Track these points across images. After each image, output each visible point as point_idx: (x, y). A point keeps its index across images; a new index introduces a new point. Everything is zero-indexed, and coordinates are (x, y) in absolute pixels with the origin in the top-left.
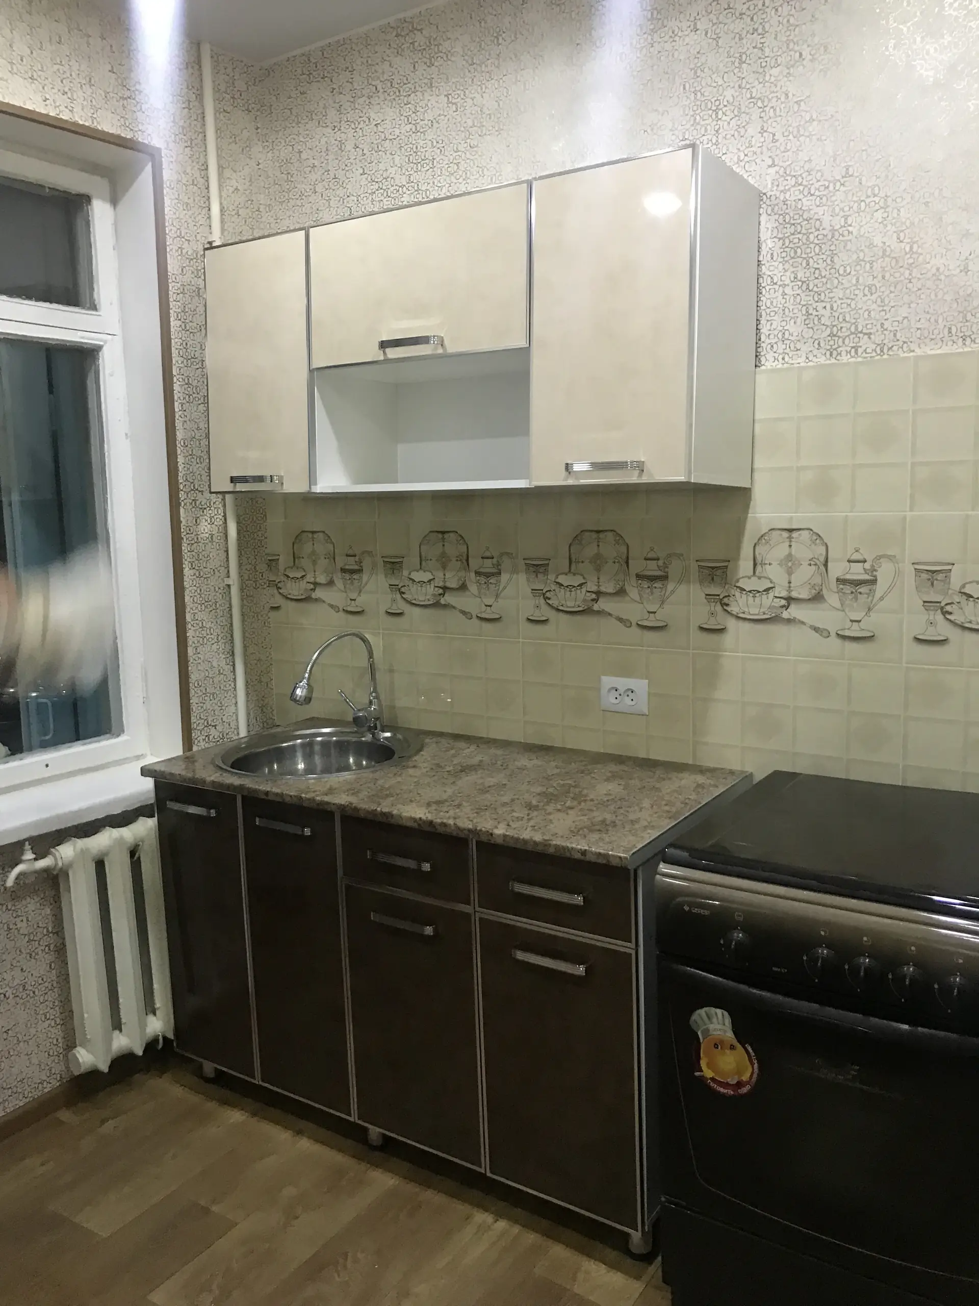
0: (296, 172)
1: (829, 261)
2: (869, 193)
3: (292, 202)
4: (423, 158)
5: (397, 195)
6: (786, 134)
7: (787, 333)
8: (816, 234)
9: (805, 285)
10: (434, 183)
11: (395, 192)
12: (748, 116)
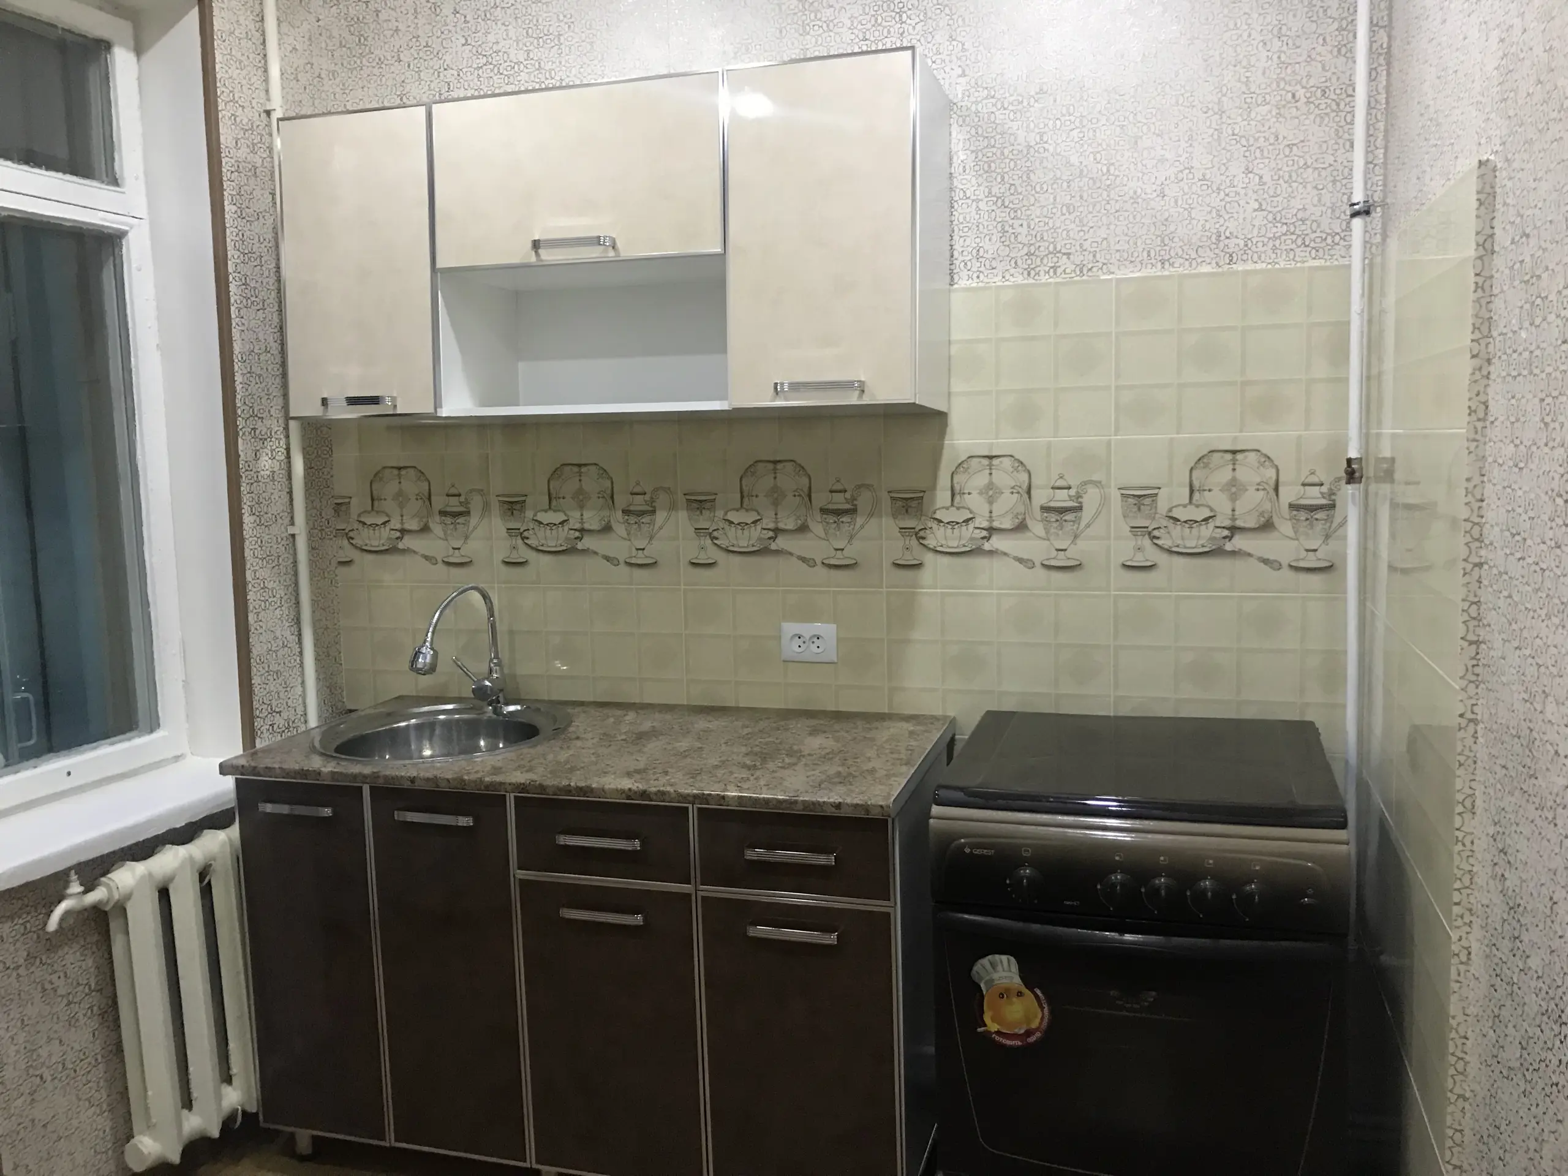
0: (372, 35)
1: (1025, 178)
2: (1064, 112)
3: (366, 72)
4: (546, 32)
5: (512, 72)
6: (976, 44)
7: (981, 250)
8: (1011, 148)
9: (1000, 201)
10: (560, 63)
11: (509, 68)
12: (935, 22)
